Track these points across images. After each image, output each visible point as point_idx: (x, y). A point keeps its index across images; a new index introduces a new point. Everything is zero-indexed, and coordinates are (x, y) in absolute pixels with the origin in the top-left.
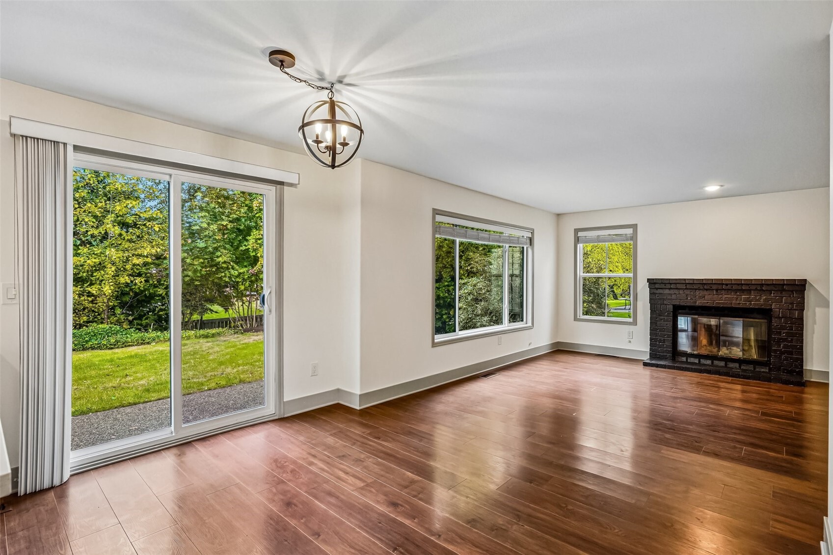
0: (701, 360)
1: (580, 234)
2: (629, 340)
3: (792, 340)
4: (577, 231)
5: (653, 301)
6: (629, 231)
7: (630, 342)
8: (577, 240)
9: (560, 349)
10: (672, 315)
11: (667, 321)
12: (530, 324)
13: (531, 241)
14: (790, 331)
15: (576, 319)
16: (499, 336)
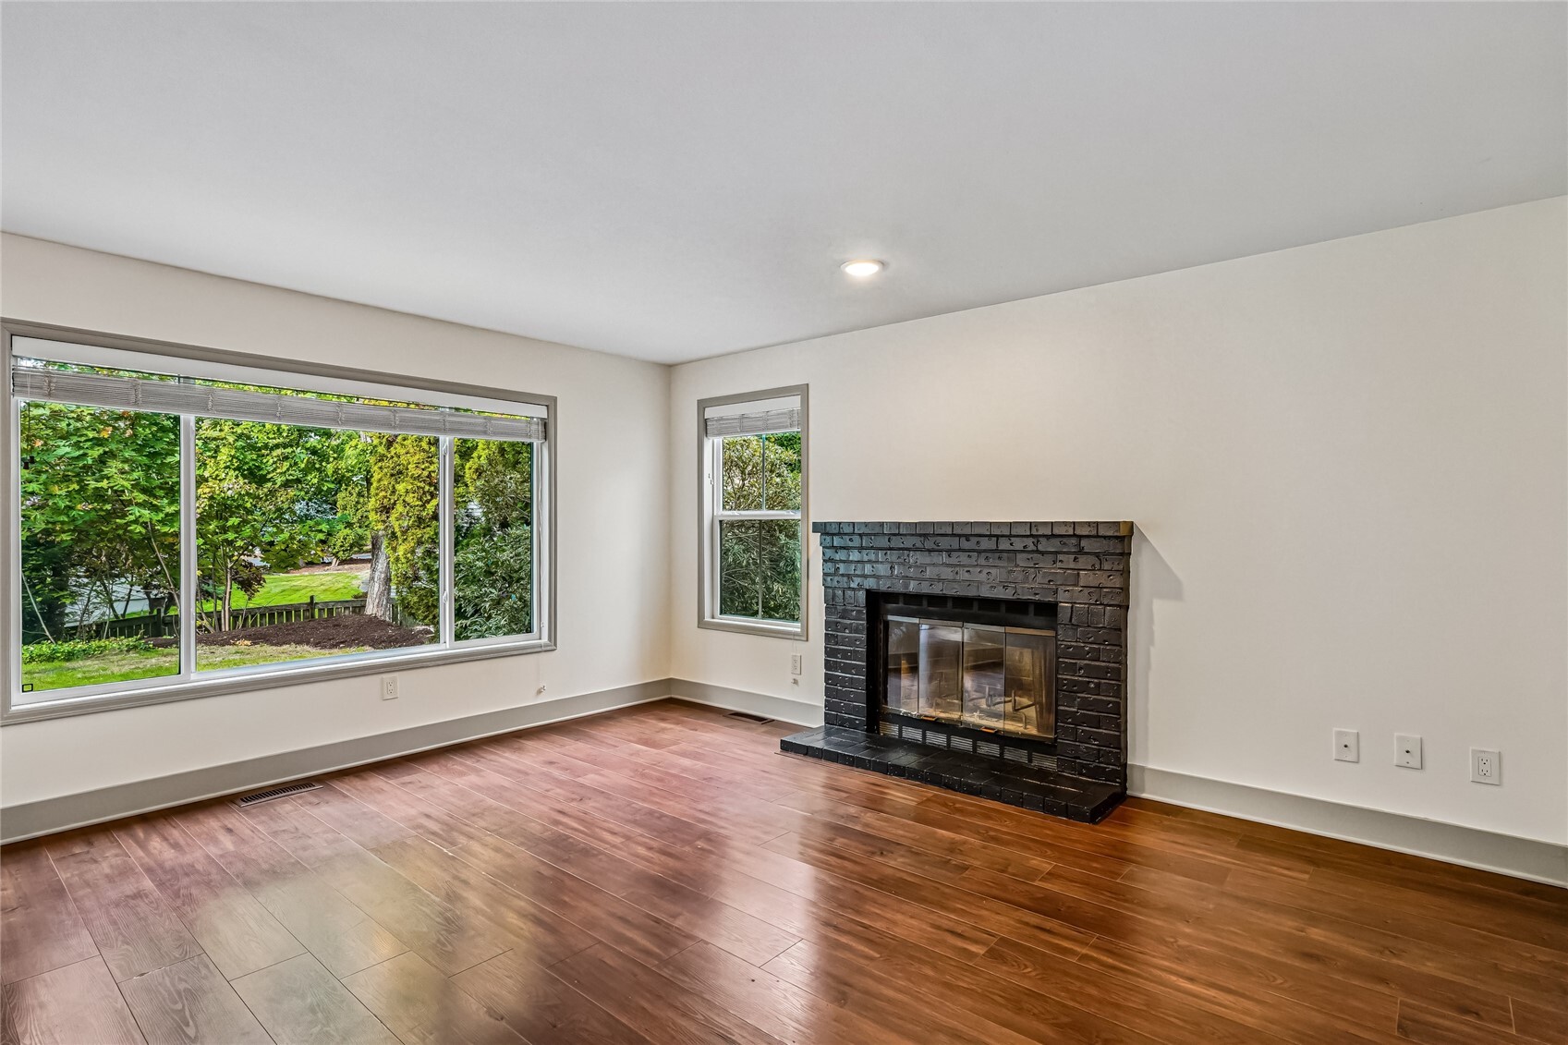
0: (928, 733)
1: (710, 413)
2: (795, 677)
3: (1098, 685)
4: (703, 405)
5: (829, 579)
6: (794, 403)
7: (795, 682)
8: (704, 427)
9: (673, 696)
10: (865, 616)
11: (857, 631)
12: (545, 639)
13: (546, 428)
14: (1093, 663)
15: (701, 623)
16: (384, 676)
